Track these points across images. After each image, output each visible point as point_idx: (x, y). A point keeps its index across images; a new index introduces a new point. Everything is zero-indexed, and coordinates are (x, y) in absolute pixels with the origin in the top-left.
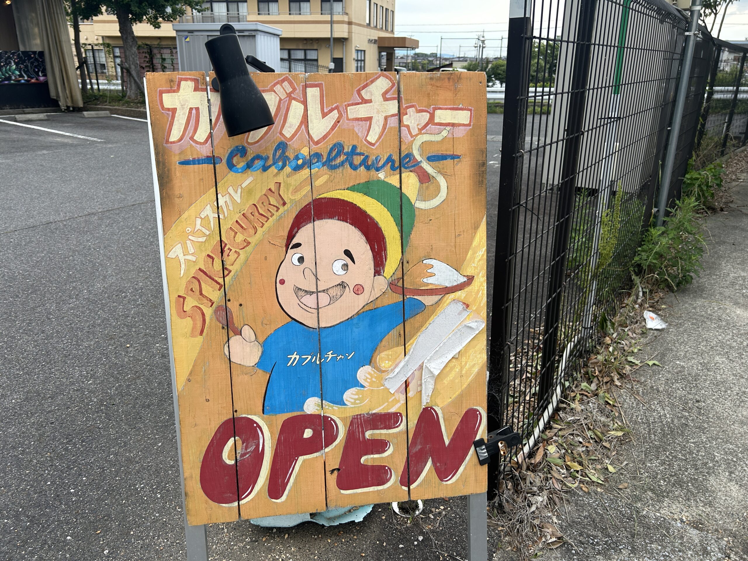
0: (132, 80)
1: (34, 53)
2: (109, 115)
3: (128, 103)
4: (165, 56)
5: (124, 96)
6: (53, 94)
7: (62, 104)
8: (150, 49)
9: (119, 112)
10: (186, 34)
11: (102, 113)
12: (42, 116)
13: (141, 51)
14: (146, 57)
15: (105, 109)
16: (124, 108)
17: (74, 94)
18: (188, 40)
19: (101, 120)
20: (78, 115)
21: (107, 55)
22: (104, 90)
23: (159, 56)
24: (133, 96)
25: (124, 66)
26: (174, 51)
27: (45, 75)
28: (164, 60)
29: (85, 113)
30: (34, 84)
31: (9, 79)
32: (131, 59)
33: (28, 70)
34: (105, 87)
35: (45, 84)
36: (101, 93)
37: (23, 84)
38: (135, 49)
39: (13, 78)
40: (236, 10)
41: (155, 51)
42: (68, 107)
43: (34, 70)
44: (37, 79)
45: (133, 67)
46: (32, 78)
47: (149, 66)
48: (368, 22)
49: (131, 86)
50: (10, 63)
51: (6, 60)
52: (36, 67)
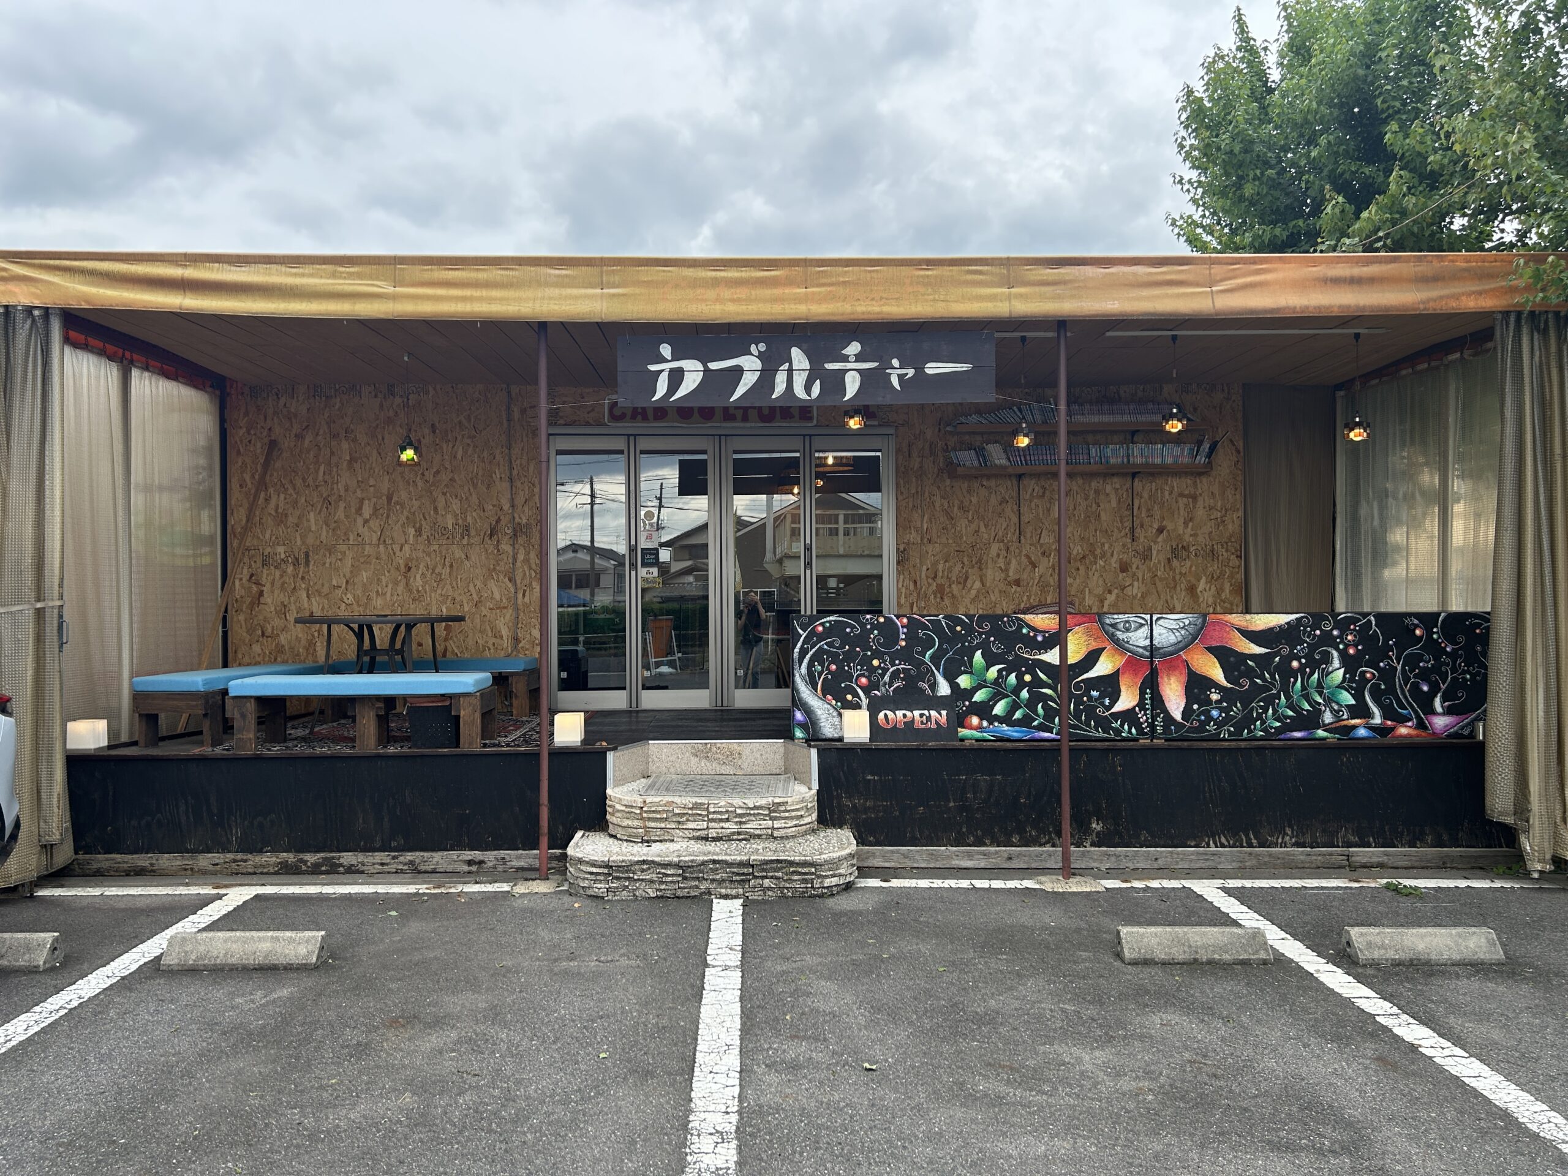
1: (1428, 619)
30: (1408, 748)
31: (1312, 720)
33: (1391, 690)
39: (1328, 718)
43: (1416, 688)
44: (1421, 725)
50: (1327, 659)
52: (1424, 675)
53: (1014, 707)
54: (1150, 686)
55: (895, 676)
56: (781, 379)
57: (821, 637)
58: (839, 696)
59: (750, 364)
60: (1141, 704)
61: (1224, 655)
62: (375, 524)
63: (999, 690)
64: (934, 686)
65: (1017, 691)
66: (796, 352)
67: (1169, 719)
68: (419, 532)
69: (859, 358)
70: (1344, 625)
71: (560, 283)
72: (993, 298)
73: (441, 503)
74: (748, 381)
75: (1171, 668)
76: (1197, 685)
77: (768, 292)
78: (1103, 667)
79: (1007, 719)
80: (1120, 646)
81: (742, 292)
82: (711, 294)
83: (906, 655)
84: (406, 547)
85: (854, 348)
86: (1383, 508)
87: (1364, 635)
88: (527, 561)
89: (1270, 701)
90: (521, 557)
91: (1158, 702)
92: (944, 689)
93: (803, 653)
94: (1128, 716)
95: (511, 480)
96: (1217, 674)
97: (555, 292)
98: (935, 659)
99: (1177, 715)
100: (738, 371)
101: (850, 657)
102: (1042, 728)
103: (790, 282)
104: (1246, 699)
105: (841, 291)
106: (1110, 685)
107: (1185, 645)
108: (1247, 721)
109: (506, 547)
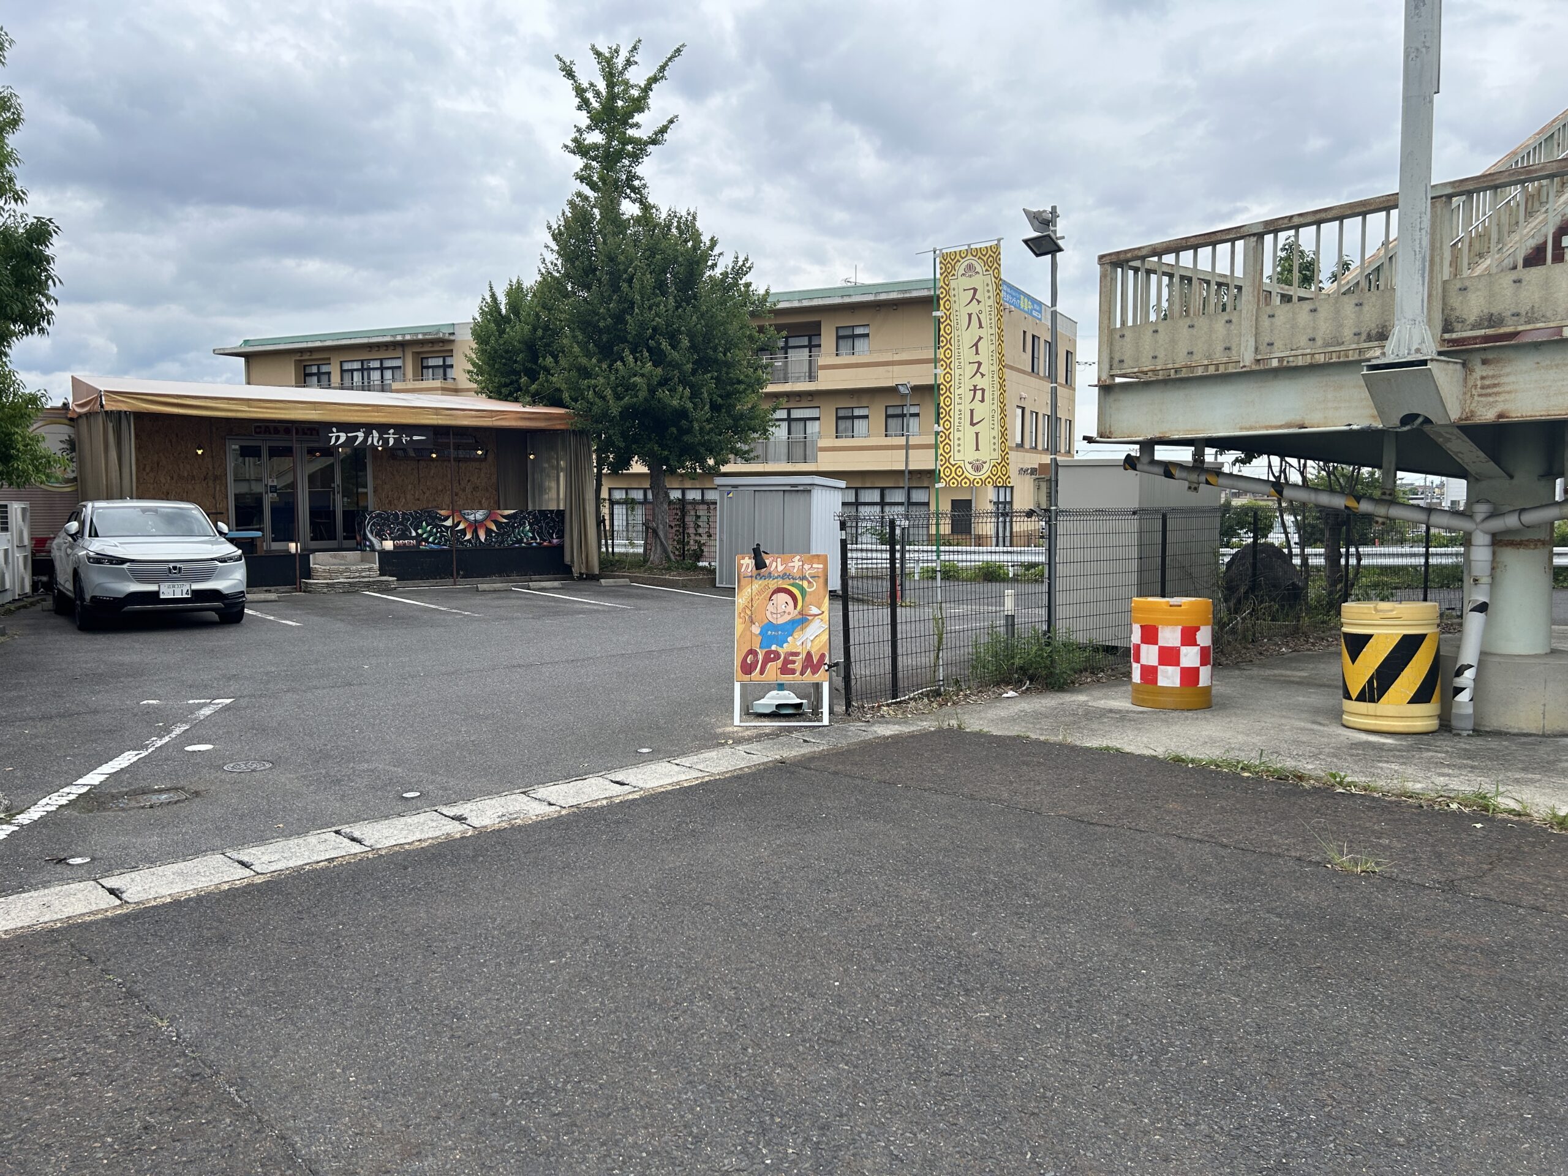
0: (658, 542)
1: (552, 512)
2: (629, 583)
3: (651, 569)
4: (700, 513)
5: (646, 561)
6: (567, 559)
7: (575, 571)
8: (683, 505)
9: (640, 580)
10: (729, 489)
11: (621, 581)
12: (556, 584)
13: (672, 507)
14: (677, 514)
15: (623, 577)
16: (646, 575)
17: (590, 559)
18: (731, 495)
19: (621, 589)
20: (593, 583)
21: (629, 512)
22: (620, 554)
23: (693, 513)
24: (657, 561)
25: (650, 525)
26: (712, 507)
27: (561, 536)
28: (698, 517)
29: (602, 580)
30: (546, 547)
31: (520, 541)
32: (660, 517)
33: (542, 532)
34: (623, 550)
35: (560, 548)
36: (617, 558)
37: (535, 547)
38: (666, 506)
39: (525, 540)
40: (802, 432)
41: (689, 507)
42: (581, 574)
43: (548, 531)
44: (550, 542)
45: (661, 526)
46: (545, 541)
47: (679, 525)
48: (1019, 440)
49: (656, 549)
50: (525, 523)
51: (521, 520)
52: (551, 528)
53: (435, 539)
54: (475, 532)
55: (398, 530)
56: (370, 440)
57: (374, 518)
58: (381, 537)
59: (361, 435)
60: (473, 537)
61: (496, 522)
62: (152, 475)
63: (431, 533)
64: (411, 533)
65: (436, 534)
66: (374, 431)
67: (481, 541)
68: (172, 478)
69: (393, 434)
70: (529, 513)
71: (302, 409)
72: (432, 419)
73: (181, 466)
74: (360, 440)
75: (481, 527)
76: (488, 532)
77: (366, 414)
78: (461, 527)
79: (433, 543)
80: (467, 520)
81: (359, 414)
82: (349, 414)
83: (401, 523)
84: (167, 485)
85: (392, 431)
86: (541, 476)
87: (534, 516)
88: (220, 490)
89: (509, 536)
90: (218, 489)
91: (478, 537)
92: (414, 534)
93: (369, 523)
94: (469, 541)
95: (212, 457)
96: (494, 528)
97: (301, 412)
98: (411, 525)
99: (483, 540)
100: (357, 437)
101: (384, 524)
102: (444, 545)
103: (373, 411)
104: (502, 535)
105: (388, 415)
106: (463, 532)
107: (485, 519)
108: (502, 542)
109: (211, 484)
